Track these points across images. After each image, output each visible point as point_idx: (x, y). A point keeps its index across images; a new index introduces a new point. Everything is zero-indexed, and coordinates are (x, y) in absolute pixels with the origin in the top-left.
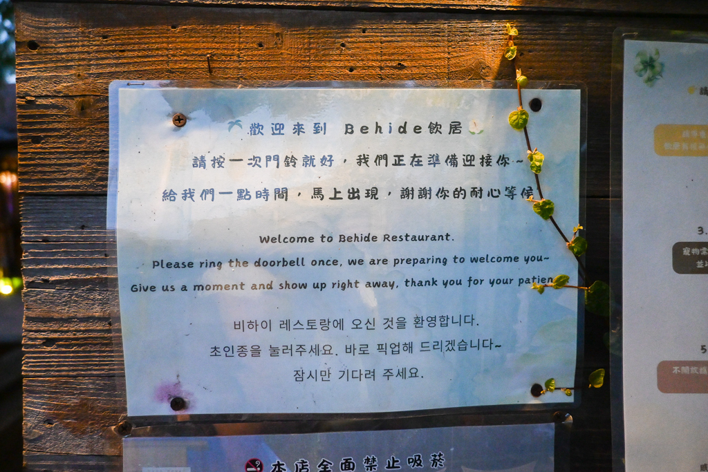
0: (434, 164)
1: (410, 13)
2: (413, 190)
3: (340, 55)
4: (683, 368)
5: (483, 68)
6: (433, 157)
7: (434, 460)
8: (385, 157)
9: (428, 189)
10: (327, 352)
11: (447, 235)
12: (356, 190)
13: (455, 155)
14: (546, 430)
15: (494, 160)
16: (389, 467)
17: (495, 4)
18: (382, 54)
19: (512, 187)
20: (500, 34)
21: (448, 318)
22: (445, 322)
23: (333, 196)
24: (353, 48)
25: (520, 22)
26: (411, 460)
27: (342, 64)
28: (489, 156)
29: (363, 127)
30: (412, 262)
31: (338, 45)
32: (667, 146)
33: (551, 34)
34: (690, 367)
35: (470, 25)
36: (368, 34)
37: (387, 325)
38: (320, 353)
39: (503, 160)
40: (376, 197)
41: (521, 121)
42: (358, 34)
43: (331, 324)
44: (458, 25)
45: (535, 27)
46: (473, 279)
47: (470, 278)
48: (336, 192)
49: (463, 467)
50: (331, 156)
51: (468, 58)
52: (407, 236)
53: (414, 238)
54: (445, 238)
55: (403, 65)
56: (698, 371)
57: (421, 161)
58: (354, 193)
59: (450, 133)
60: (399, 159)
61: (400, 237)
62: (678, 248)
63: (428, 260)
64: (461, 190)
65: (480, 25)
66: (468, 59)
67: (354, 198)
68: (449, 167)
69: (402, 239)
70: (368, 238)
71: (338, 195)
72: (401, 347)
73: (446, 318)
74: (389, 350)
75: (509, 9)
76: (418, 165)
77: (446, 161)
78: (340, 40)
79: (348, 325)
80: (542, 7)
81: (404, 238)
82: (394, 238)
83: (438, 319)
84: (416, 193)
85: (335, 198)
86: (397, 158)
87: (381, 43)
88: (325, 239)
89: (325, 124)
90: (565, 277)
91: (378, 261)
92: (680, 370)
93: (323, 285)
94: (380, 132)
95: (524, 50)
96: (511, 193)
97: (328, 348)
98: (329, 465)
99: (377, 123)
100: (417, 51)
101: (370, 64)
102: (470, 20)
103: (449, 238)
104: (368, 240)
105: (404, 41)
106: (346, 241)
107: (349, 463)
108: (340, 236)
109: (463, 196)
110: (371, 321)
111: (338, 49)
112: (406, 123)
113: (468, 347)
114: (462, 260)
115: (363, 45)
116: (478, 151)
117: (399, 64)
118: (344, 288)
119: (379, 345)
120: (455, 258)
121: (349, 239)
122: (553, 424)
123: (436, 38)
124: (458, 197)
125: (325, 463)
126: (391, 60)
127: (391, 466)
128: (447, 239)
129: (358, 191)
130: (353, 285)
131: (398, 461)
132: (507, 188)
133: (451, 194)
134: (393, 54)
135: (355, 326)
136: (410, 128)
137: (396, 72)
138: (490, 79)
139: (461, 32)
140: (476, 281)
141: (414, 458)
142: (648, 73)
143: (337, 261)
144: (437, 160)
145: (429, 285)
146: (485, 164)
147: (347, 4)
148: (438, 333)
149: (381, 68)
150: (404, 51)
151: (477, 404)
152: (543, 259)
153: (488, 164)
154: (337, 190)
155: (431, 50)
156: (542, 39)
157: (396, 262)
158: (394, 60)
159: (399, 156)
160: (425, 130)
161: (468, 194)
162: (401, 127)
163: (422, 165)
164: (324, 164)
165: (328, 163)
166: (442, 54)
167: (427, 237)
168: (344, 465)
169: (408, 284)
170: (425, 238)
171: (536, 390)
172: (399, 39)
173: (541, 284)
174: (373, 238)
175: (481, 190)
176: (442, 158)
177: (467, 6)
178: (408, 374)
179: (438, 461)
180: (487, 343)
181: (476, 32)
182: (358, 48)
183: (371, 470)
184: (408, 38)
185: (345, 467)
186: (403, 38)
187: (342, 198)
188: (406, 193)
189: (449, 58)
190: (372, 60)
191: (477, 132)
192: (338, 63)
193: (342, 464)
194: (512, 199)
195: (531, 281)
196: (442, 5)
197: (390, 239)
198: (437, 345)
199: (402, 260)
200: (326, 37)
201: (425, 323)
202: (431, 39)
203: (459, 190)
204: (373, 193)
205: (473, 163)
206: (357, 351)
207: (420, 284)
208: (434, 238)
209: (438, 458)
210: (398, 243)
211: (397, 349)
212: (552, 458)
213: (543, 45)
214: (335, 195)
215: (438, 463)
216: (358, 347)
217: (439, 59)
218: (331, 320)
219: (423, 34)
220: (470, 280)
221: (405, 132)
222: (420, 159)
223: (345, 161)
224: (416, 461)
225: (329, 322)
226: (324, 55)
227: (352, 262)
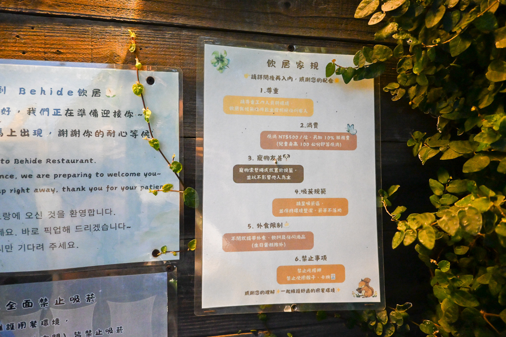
0: (82, 115)
1: (65, 19)
2: (67, 131)
3: (15, 43)
4: (237, 237)
5: (115, 56)
6: (81, 111)
7: (88, 298)
8: (47, 110)
9: (77, 130)
10: (9, 234)
11: (91, 160)
12: (26, 131)
13: (96, 110)
14: (161, 277)
15: (123, 114)
16: (57, 304)
17: (123, 17)
18: (45, 44)
19: (135, 131)
20: (126, 36)
21: (94, 211)
22: (92, 213)
23: (10, 134)
24: (24, 39)
25: (140, 29)
26: (72, 299)
27: (17, 48)
28: (119, 111)
29: (32, 90)
30: (67, 176)
31: (14, 36)
32: (231, 108)
33: (160, 38)
34: (241, 237)
35: (106, 29)
36: (36, 30)
37: (50, 216)
38: (4, 234)
39: (129, 114)
40: (41, 135)
41: (138, 91)
42: (28, 30)
43: (11, 216)
44: (98, 28)
45: (149, 32)
46: (110, 187)
47: (108, 186)
48: (12, 131)
49: (108, 302)
50: (9, 108)
51: (105, 49)
52: (63, 160)
53: (68, 161)
54: (89, 161)
55: (60, 52)
56: (246, 238)
57: (73, 113)
58: (25, 132)
59: (92, 96)
60: (57, 111)
61: (58, 161)
62: (236, 168)
63: (78, 175)
64: (100, 131)
65: (113, 29)
66: (105, 51)
67: (25, 135)
68: (92, 117)
69: (60, 162)
70: (35, 161)
71: (13, 134)
72: (62, 229)
73: (92, 211)
74: (53, 231)
75: (132, 20)
76: (71, 115)
77: (90, 114)
78: (15, 33)
79: (23, 216)
80: (153, 21)
81: (61, 161)
82: (54, 161)
83: (87, 211)
84: (69, 133)
85: (11, 135)
86: (56, 111)
87: (45, 36)
88: (4, 162)
89: (5, 87)
90: (170, 185)
91: (43, 175)
92: (236, 238)
93: (4, 191)
94: (44, 94)
95: (142, 46)
96: (134, 134)
97: (10, 231)
98: (14, 305)
99: (42, 88)
100: (70, 43)
101: (37, 50)
102: (106, 26)
103: (92, 161)
104: (36, 162)
105: (61, 36)
106: (20, 163)
107: (29, 303)
108: (15, 160)
109: (102, 136)
110: (39, 213)
111: (14, 39)
112: (62, 89)
113: (109, 228)
114: (102, 175)
115: (32, 37)
116: (113, 108)
117: (58, 51)
118: (18, 193)
119: (45, 228)
120: (97, 174)
121: (22, 162)
122: (166, 273)
123: (83, 36)
124: (98, 136)
125: (11, 304)
126: (52, 48)
127: (58, 303)
128: (91, 162)
129: (28, 131)
130: (26, 191)
131: (63, 300)
132: (131, 131)
133: (93, 134)
134: (53, 44)
135: (28, 217)
136: (65, 92)
137: (55, 55)
138: (120, 63)
139: (101, 33)
140: (112, 188)
141: (74, 297)
142: (220, 65)
143: (13, 176)
144: (84, 112)
145: (80, 190)
146: (117, 116)
147: (19, 10)
148: (88, 220)
149: (45, 53)
150: (61, 43)
151: (116, 263)
152: (156, 174)
153: (119, 116)
154: (13, 130)
155: (80, 43)
156: (154, 40)
157: (56, 176)
158: (54, 48)
159: (57, 110)
160: (76, 94)
161: (105, 134)
162: (58, 91)
163: (73, 116)
164: (4, 113)
165: (7, 113)
166: (87, 46)
167: (77, 161)
168: (25, 304)
169: (65, 190)
170: (75, 161)
171: (155, 253)
172: (58, 35)
173: (156, 189)
174: (39, 161)
175: (114, 132)
176: (87, 112)
177: (104, 17)
178: (67, 246)
179: (91, 298)
180: (121, 226)
181: (110, 33)
182: (28, 39)
183: (44, 306)
184: (64, 35)
185: (26, 305)
186: (61, 34)
187: (16, 136)
188: (62, 133)
189: (92, 49)
190: (39, 47)
191: (111, 96)
192: (14, 48)
193: (24, 304)
194: (135, 138)
195: (149, 187)
196: (86, 15)
197: (51, 161)
198: (87, 228)
199: (60, 175)
200: (5, 31)
201: (78, 214)
202: (80, 36)
203: (99, 131)
204: (38, 133)
205: (108, 115)
206: (30, 233)
207: (73, 190)
208: (82, 161)
209: (90, 296)
210: (56, 164)
211: (58, 230)
212: (166, 293)
213: (154, 44)
214: (11, 133)
215: (91, 300)
216: (30, 230)
217: (86, 49)
218: (11, 213)
219: (75, 33)
220: (108, 187)
221: (61, 94)
222: (72, 112)
223: (19, 111)
224: (75, 299)
225: (9, 214)
226: (4, 42)
227: (24, 176)
